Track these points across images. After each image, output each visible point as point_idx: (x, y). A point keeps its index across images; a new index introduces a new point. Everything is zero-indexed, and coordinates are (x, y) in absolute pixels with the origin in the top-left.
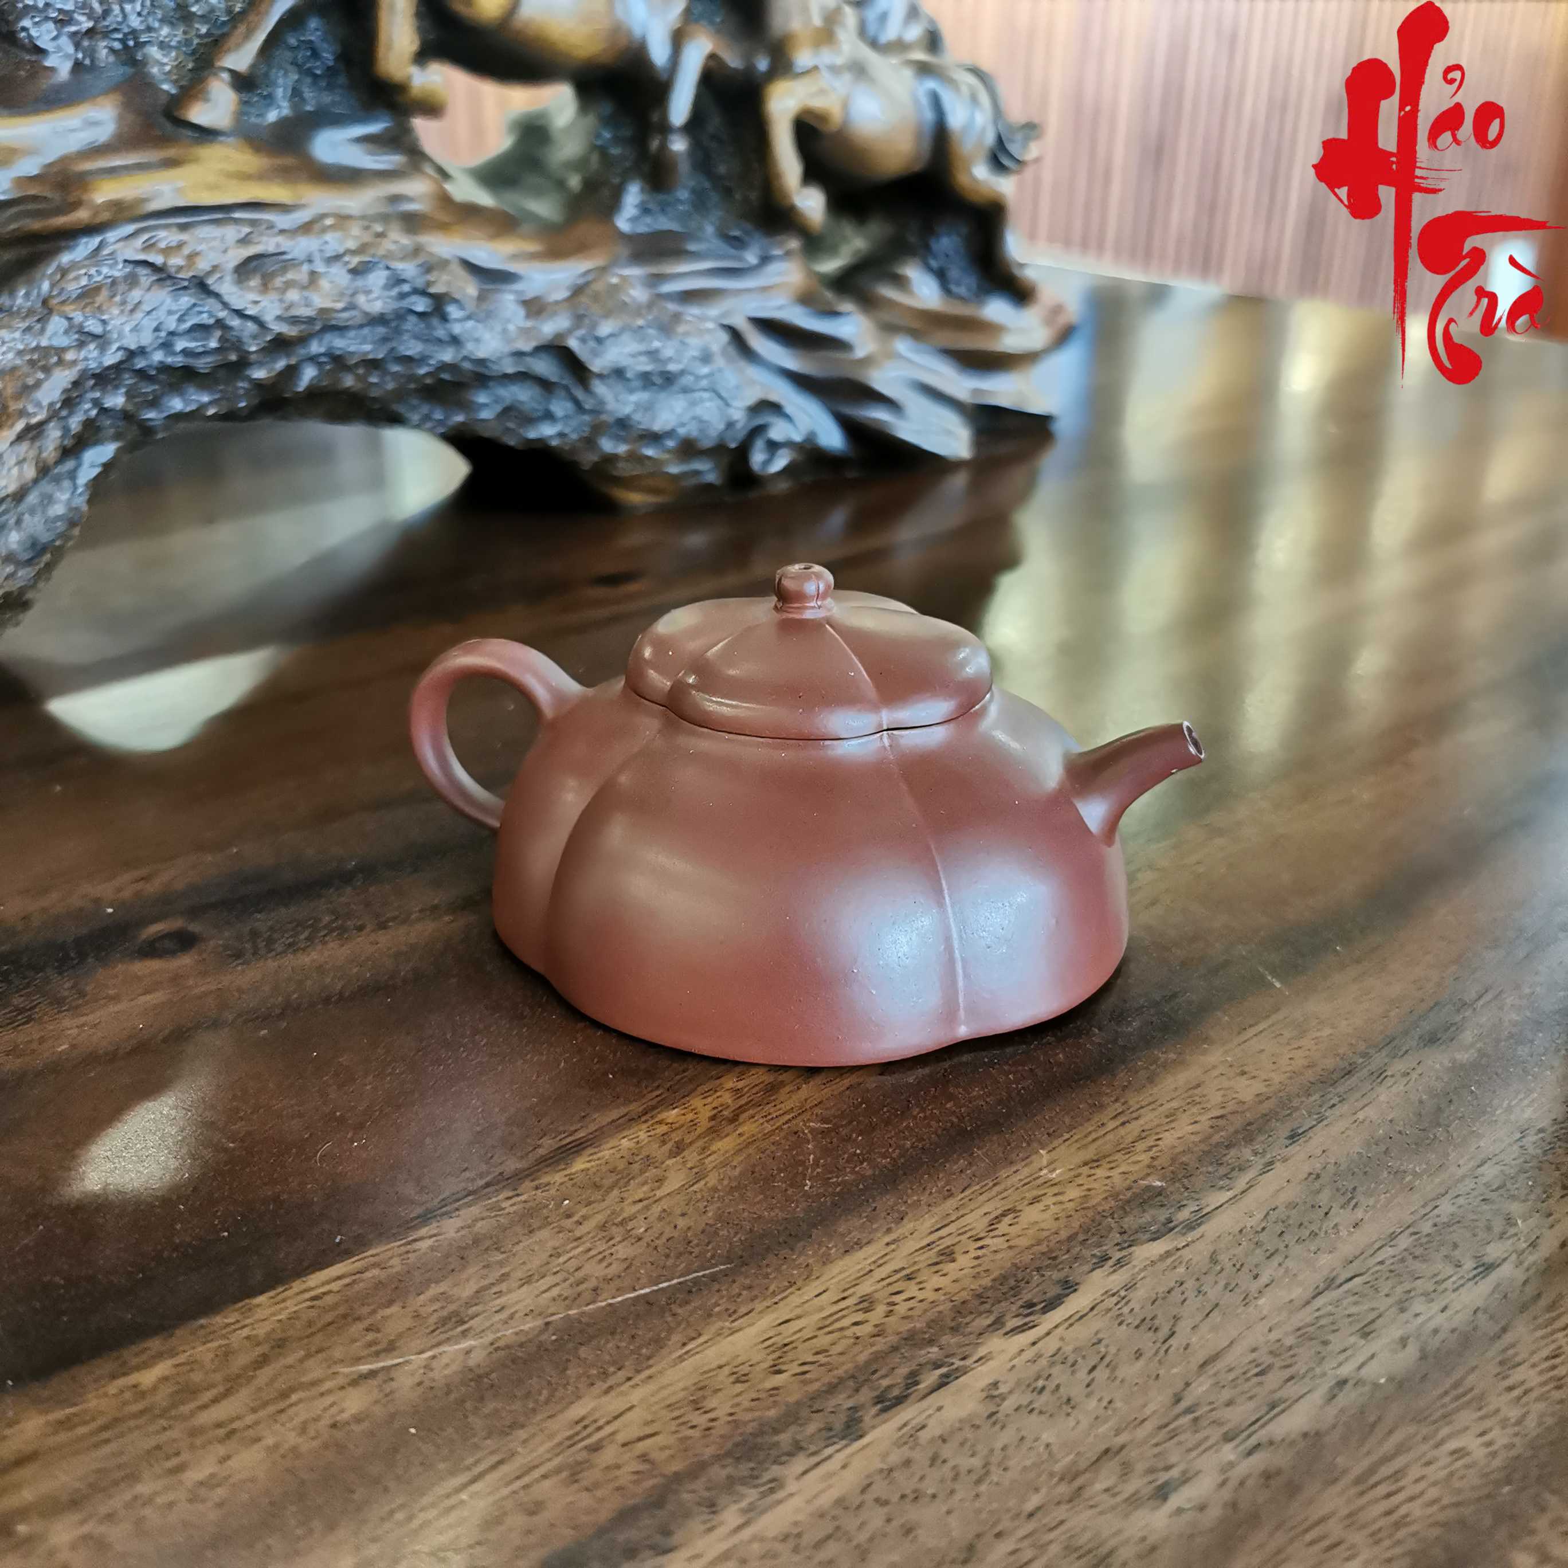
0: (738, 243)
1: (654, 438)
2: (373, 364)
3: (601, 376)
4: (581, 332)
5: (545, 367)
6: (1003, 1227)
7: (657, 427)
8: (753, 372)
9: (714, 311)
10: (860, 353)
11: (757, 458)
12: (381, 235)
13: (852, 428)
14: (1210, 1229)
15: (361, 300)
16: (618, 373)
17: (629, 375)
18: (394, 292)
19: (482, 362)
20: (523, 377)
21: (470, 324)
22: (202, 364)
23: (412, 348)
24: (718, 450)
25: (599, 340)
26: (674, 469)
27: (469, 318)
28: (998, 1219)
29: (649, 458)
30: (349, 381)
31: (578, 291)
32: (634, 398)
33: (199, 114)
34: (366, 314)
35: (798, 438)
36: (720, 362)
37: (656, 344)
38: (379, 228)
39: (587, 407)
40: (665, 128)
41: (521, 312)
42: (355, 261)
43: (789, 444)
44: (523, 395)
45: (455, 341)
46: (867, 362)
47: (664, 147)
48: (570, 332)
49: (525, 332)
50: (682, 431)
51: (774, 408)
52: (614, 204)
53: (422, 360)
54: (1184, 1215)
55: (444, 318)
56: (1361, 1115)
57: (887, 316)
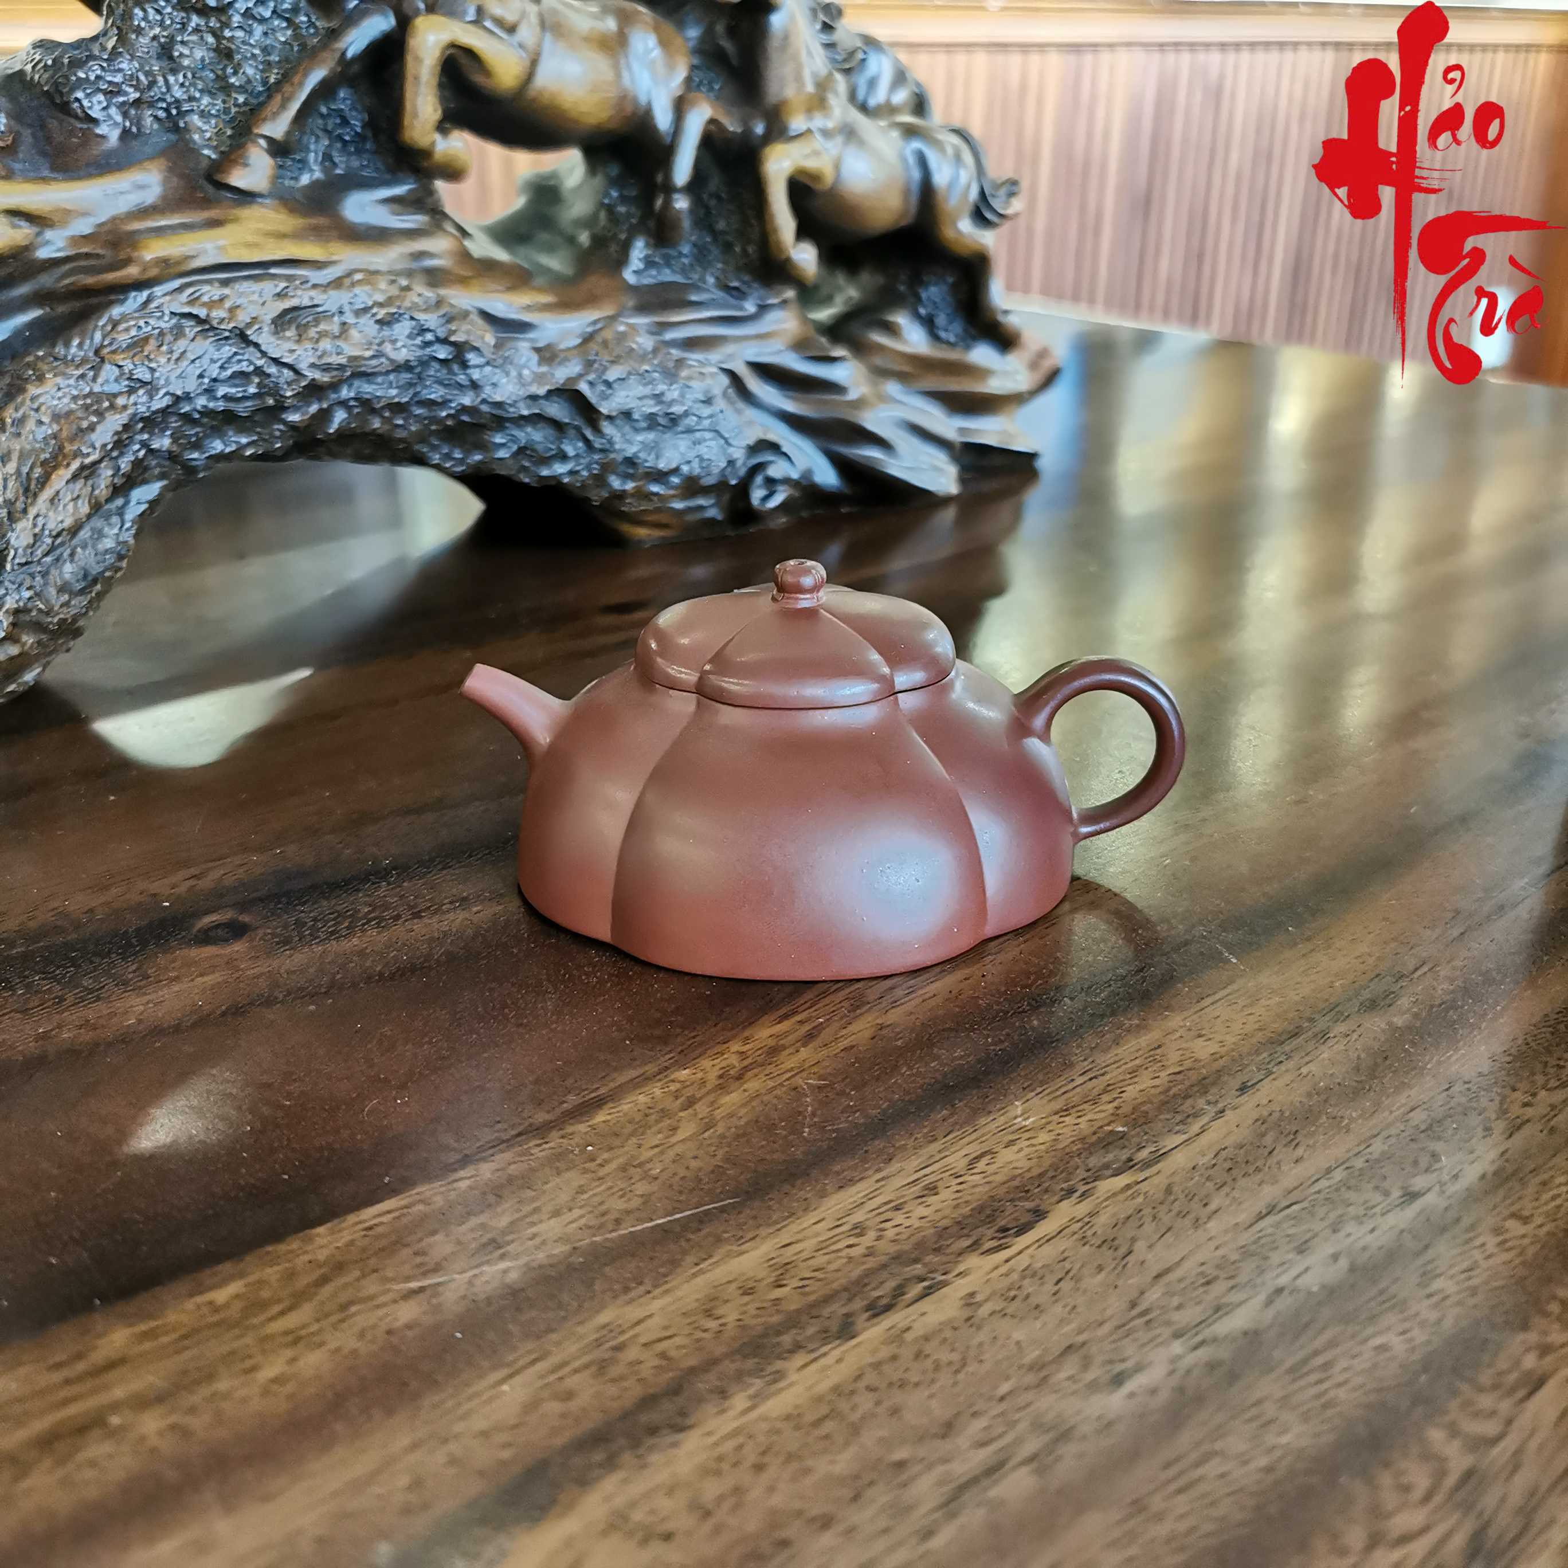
0: (739, 294)
1: (660, 476)
2: (398, 408)
3: (609, 418)
4: (591, 377)
5: (556, 410)
6: (981, 1165)
7: (662, 465)
8: (751, 413)
9: (715, 356)
10: (852, 395)
11: (757, 495)
12: (408, 288)
13: (844, 466)
14: (1166, 1166)
15: (388, 348)
16: (627, 415)
17: (636, 416)
18: (418, 341)
19: (499, 405)
20: (537, 419)
21: (488, 369)
22: (242, 409)
23: (436, 393)
24: (720, 487)
25: (608, 384)
26: (679, 505)
27: (488, 363)
28: (978, 1158)
29: (657, 494)
30: (376, 424)
31: (588, 339)
32: (640, 438)
33: (238, 178)
34: (392, 361)
35: (795, 475)
36: (720, 404)
37: (661, 387)
38: (404, 282)
39: (597, 445)
40: (669, 188)
41: (535, 357)
42: (382, 313)
43: (787, 481)
44: (537, 436)
45: (475, 386)
46: (859, 404)
47: (668, 203)
48: (580, 376)
49: (539, 378)
50: (685, 469)
51: (774, 447)
52: (622, 260)
53: (444, 403)
54: (1144, 1154)
55: (464, 365)
56: (1304, 1070)
57: (878, 361)
